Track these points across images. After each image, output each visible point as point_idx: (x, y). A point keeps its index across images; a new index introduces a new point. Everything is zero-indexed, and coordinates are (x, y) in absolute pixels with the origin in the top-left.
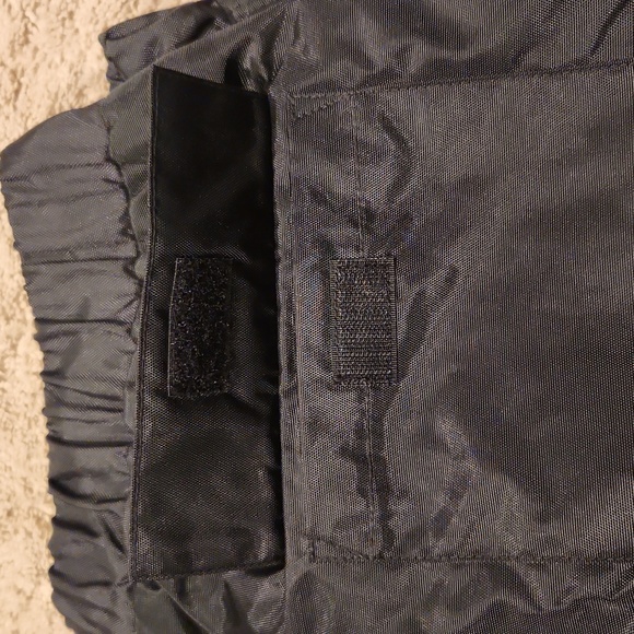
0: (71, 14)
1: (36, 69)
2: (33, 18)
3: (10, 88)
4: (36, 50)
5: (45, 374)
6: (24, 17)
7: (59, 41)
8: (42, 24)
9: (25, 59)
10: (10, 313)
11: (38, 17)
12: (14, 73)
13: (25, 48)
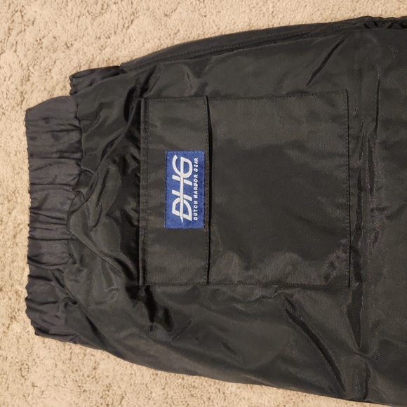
0: (50, 70)
1: (32, 92)
2: (32, 70)
3: (20, 99)
4: (33, 84)
5: (31, 209)
6: (28, 69)
7: (44, 81)
8: (36, 74)
9: (27, 87)
10: (10, 198)
11: (35, 70)
12: (22, 93)
13: (28, 83)
